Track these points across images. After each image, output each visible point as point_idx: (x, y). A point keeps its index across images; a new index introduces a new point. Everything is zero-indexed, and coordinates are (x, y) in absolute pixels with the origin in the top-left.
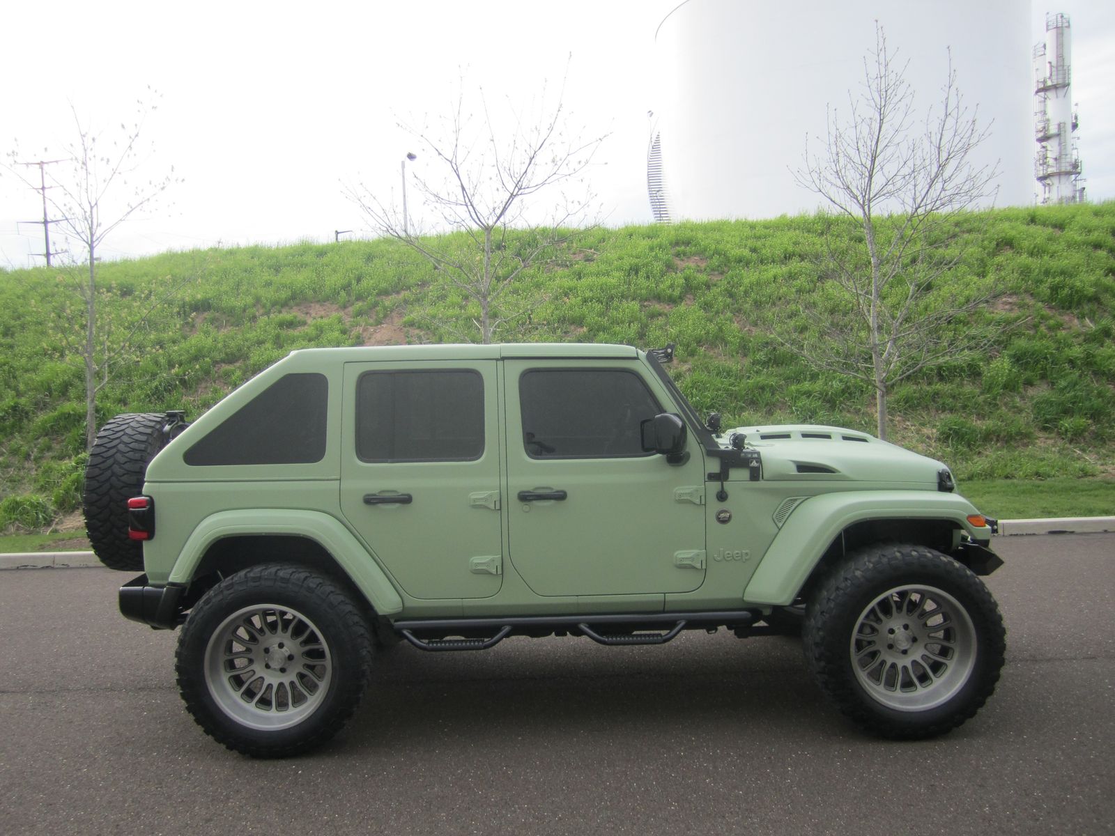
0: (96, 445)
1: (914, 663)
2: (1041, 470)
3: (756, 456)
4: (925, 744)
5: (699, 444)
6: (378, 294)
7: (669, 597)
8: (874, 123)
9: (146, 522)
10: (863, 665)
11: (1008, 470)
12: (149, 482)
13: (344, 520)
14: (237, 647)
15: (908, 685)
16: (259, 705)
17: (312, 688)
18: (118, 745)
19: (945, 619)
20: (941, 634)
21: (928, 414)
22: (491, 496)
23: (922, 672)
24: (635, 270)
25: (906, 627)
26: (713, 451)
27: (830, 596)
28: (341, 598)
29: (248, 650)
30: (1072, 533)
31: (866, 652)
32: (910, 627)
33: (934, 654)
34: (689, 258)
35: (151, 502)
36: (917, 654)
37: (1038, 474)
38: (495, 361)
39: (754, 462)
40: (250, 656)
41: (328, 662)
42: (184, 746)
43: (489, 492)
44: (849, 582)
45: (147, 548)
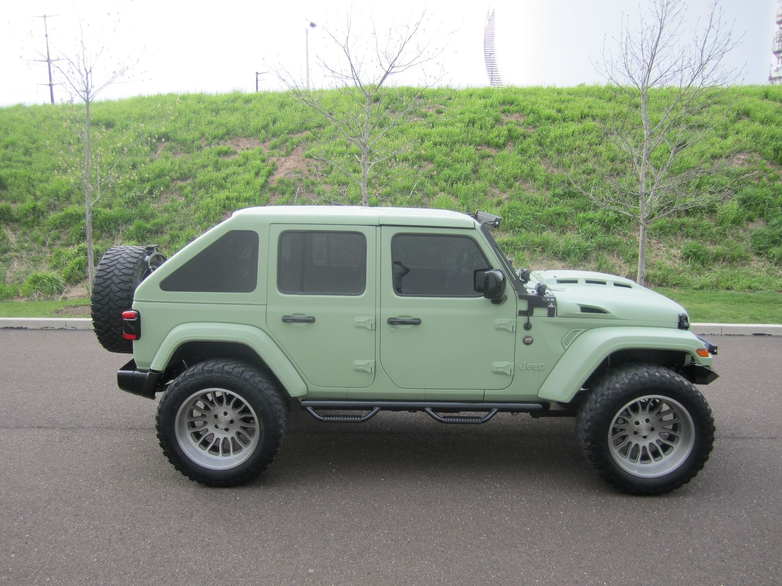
0: (99, 270)
1: (651, 444)
2: (753, 285)
3: (552, 300)
5: (514, 290)
6: (288, 133)
7: (487, 392)
8: (655, 28)
9: (135, 328)
10: (616, 444)
11: (729, 283)
12: (136, 301)
13: (270, 333)
14: (196, 413)
15: (645, 458)
16: (211, 452)
17: (246, 442)
18: (118, 472)
19: (675, 417)
20: (671, 427)
21: (675, 239)
22: (369, 320)
24: (472, 122)
25: (647, 421)
26: (523, 296)
27: (596, 400)
28: (266, 385)
29: (203, 415)
30: (770, 335)
31: (619, 436)
32: (650, 420)
33: (664, 439)
34: (512, 114)
35: (138, 315)
36: (654, 439)
37: (750, 288)
38: (375, 227)
39: (552, 304)
40: (205, 420)
41: (257, 426)
42: (161, 474)
43: (368, 318)
44: (611, 391)
45: (135, 344)
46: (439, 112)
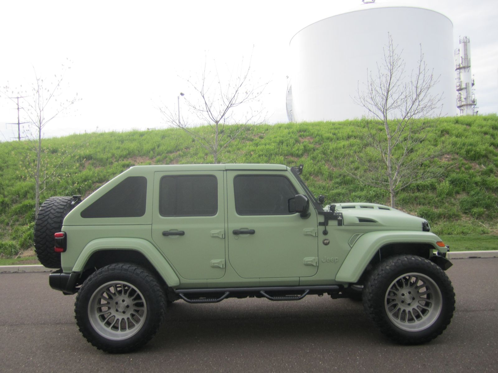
0: (41, 210)
1: (413, 309)
2: (464, 231)
3: (341, 214)
4: (419, 347)
5: (315, 209)
6: (167, 153)
7: (302, 279)
8: (388, 77)
9: (63, 244)
10: (391, 311)
11: (450, 231)
12: (64, 225)
13: (154, 243)
14: (103, 302)
15: (411, 320)
16: (113, 329)
17: (138, 321)
18: (47, 348)
19: (427, 289)
20: (425, 296)
21: (413, 206)
22: (220, 232)
23: (417, 314)
24: (281, 142)
25: (410, 293)
26: (321, 213)
27: (375, 278)
28: (151, 278)
29: (108, 303)
30: (480, 258)
31: (391, 305)
32: (411, 292)
33: (422, 305)
34: (305, 137)
35: (65, 235)
36: (415, 305)
37: (463, 233)
38: (223, 171)
39: (340, 217)
40: (109, 306)
41: (145, 308)
42: (77, 348)
43: (220, 230)
44: (384, 271)
45: (63, 256)
46: (261, 138)
